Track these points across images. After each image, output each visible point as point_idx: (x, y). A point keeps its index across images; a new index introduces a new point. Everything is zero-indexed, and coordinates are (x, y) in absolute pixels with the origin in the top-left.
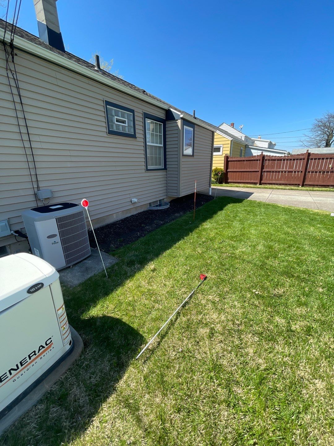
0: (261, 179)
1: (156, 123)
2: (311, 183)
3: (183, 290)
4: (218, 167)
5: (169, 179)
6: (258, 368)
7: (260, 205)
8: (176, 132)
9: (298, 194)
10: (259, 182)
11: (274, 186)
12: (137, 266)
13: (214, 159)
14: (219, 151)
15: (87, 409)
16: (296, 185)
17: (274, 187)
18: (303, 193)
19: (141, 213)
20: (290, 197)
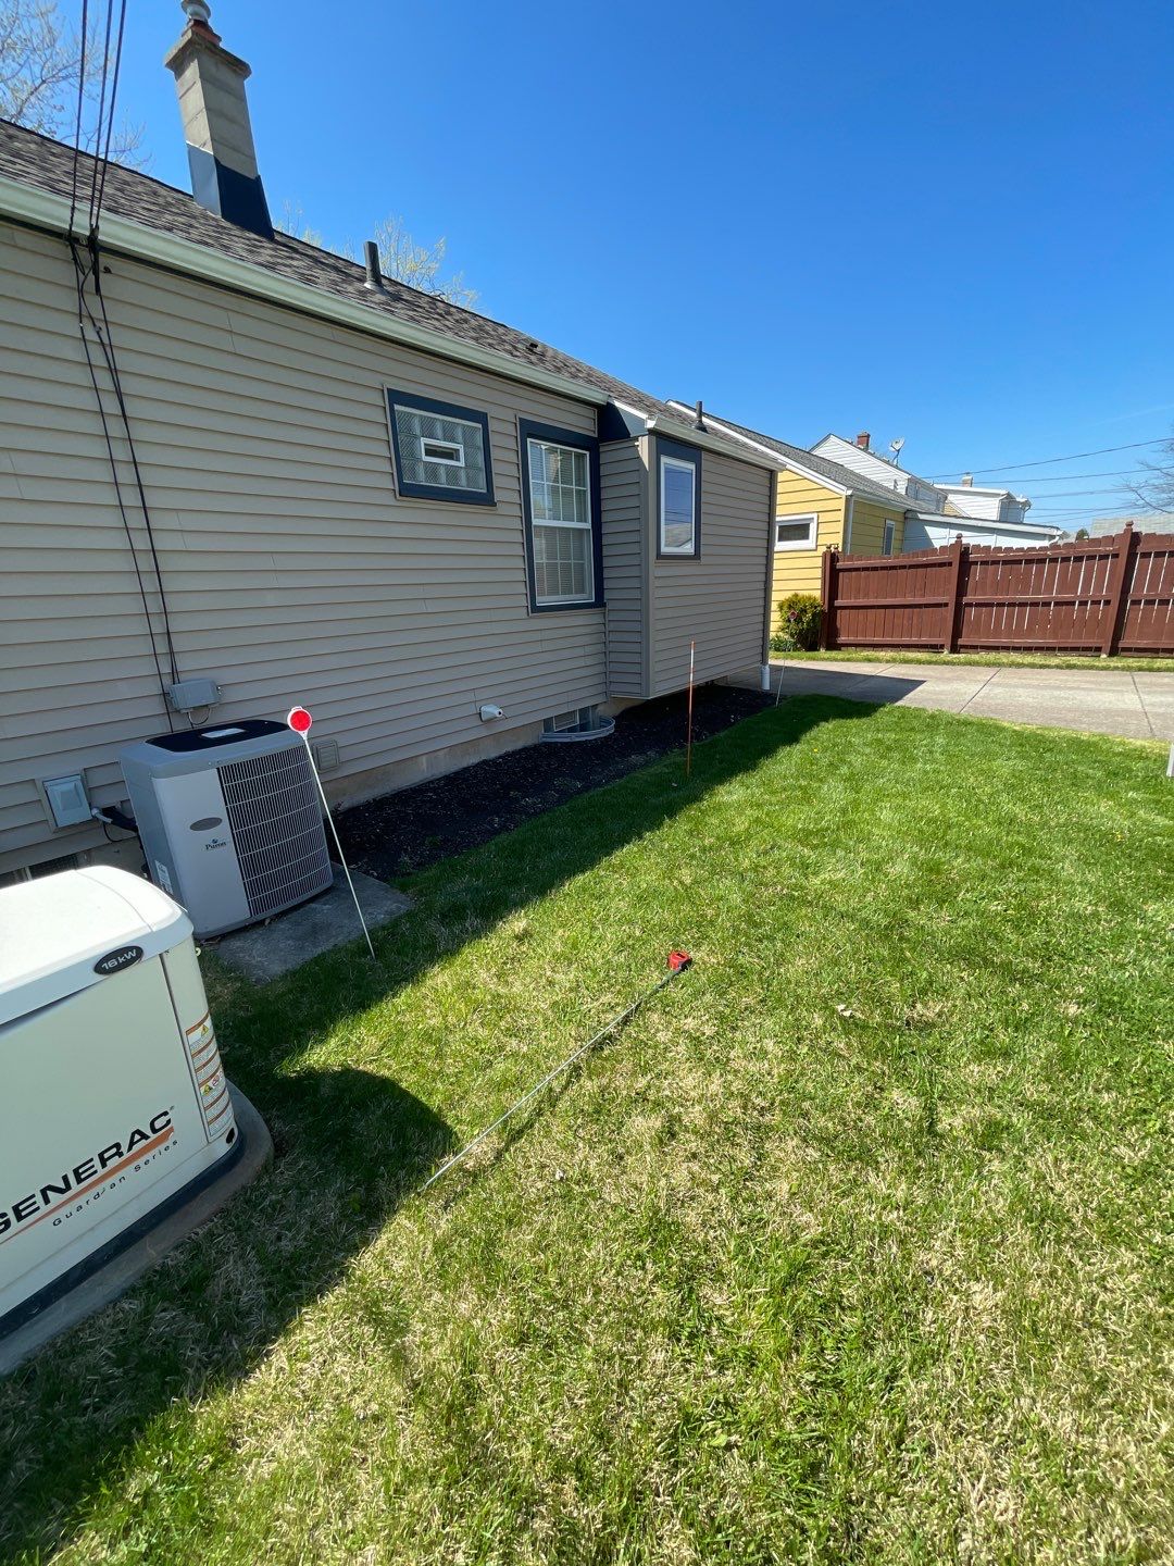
0: (957, 633)
1: (563, 452)
2: (1143, 644)
3: (607, 998)
4: (801, 593)
5: (612, 637)
6: (794, 1239)
7: (934, 723)
8: (634, 478)
9: (1092, 682)
10: (948, 642)
11: (1003, 657)
12: (472, 922)
13: (776, 564)
14: (806, 537)
15: (257, 1321)
16: (1086, 650)
17: (1005, 660)
18: (1110, 679)
19: (514, 753)
20: (1056, 693)
